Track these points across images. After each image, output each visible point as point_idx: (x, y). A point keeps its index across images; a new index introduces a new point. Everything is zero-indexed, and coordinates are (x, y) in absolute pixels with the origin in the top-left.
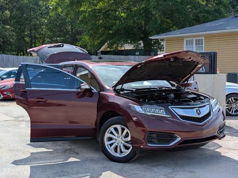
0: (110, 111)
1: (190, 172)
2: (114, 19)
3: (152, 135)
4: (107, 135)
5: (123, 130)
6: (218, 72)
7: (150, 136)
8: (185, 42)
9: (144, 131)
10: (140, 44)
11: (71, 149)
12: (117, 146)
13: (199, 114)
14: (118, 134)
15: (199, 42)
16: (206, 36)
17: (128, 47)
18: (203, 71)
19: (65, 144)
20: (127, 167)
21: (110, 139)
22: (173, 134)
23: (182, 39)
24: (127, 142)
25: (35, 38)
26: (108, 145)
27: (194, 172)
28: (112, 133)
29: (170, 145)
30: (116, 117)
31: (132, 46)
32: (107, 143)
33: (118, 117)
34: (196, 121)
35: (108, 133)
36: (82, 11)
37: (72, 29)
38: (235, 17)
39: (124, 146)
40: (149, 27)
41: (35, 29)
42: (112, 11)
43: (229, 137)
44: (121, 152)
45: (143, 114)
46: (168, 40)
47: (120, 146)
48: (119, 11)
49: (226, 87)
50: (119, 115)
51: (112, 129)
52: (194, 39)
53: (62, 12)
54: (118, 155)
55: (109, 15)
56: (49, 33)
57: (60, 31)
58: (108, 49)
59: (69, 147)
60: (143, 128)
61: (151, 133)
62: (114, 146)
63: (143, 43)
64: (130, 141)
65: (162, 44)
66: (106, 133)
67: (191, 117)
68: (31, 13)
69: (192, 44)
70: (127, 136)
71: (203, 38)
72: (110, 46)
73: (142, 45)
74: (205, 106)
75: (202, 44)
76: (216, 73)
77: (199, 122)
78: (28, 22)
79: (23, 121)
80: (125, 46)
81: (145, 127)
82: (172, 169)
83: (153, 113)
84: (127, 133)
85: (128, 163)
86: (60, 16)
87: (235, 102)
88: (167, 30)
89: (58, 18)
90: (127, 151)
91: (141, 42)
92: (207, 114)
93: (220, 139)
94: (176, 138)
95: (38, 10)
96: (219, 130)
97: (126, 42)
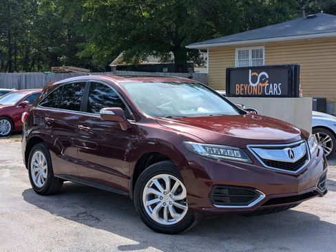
0: (151, 153)
1: (281, 249)
2: (133, 21)
3: (222, 191)
4: (147, 191)
5: (173, 182)
6: (301, 95)
7: (219, 192)
8: (237, 53)
9: (208, 184)
10: (170, 56)
11: (86, 213)
12: (163, 208)
13: (292, 157)
14: (165, 188)
15: (257, 54)
16: (268, 46)
17: (153, 60)
18: (279, 92)
19: (77, 204)
20: (180, 240)
21: (152, 197)
22: (255, 189)
23: (232, 48)
24: (178, 201)
25: (16, 47)
26: (148, 207)
27: (288, 249)
28: (154, 187)
29: (250, 206)
30: (162, 162)
31: (159, 59)
32: (147, 204)
33: (165, 162)
34: (288, 169)
35: (148, 187)
36: (86, 8)
37: (69, 35)
38: (308, 18)
39: (174, 207)
40: (183, 30)
41: (16, 34)
42: (129, 8)
43: (331, 192)
44: (170, 217)
45: (206, 157)
46: (213, 50)
47: (168, 208)
48: (140, 9)
49: (313, 118)
50: (167, 158)
51: (154, 180)
52: (250, 50)
53: (56, 10)
54: (164, 222)
55: (125, 14)
56: (36, 40)
57: (53, 37)
58: (124, 63)
59: (83, 210)
60: (207, 180)
61: (221, 187)
62: (157, 208)
63: (174, 54)
64: (185, 200)
65: (201, 56)
66: (146, 188)
67: (280, 162)
68: (9, 10)
69: (247, 55)
70: (179, 191)
71: (263, 48)
72: (126, 58)
73: (173, 57)
74: (299, 145)
75: (261, 56)
76: (298, 97)
77: (291, 170)
78: (6, 24)
79: (6, 167)
80: (148, 58)
81: (209, 178)
82: (252, 244)
83: (222, 155)
84: (180, 187)
85: (181, 234)
86: (52, 15)
87: (321, 140)
88: (209, 36)
89: (49, 19)
90: (178, 215)
91: (171, 53)
92: (303, 158)
93: (321, 196)
94: (258, 195)
95: (20, 7)
96: (320, 182)
97: (150, 53)
